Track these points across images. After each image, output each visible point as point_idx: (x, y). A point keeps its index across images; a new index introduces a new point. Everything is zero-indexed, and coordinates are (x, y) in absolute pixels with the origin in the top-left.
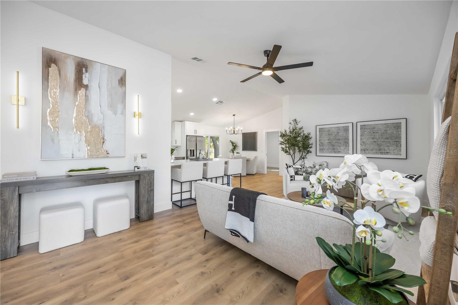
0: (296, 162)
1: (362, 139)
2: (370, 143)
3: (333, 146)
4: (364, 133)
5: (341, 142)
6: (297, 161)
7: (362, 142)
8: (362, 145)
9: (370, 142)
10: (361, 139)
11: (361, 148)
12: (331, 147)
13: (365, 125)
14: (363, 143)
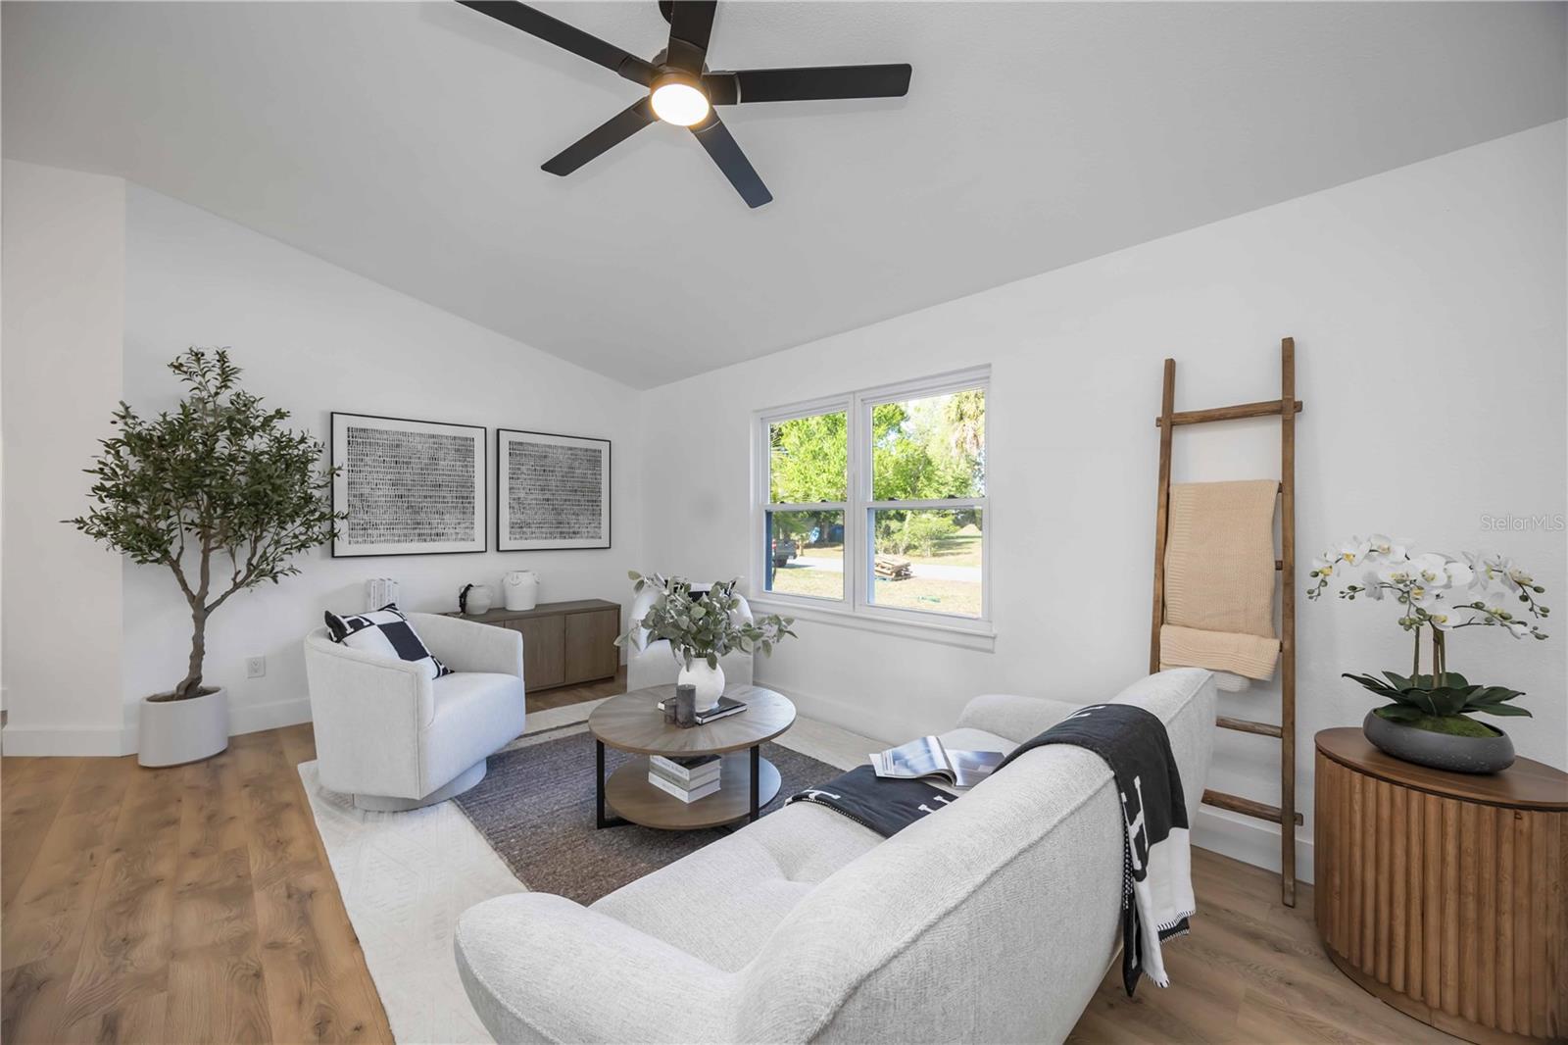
0: (218, 603)
1: (513, 488)
2: (534, 502)
3: (415, 510)
4: (519, 469)
5: (444, 497)
6: (223, 598)
7: (514, 499)
8: (513, 508)
9: (536, 499)
10: (510, 489)
11: (511, 519)
12: (407, 517)
13: (521, 444)
14: (517, 504)
